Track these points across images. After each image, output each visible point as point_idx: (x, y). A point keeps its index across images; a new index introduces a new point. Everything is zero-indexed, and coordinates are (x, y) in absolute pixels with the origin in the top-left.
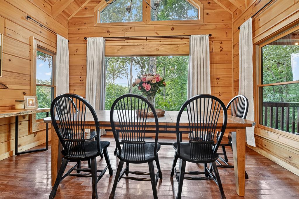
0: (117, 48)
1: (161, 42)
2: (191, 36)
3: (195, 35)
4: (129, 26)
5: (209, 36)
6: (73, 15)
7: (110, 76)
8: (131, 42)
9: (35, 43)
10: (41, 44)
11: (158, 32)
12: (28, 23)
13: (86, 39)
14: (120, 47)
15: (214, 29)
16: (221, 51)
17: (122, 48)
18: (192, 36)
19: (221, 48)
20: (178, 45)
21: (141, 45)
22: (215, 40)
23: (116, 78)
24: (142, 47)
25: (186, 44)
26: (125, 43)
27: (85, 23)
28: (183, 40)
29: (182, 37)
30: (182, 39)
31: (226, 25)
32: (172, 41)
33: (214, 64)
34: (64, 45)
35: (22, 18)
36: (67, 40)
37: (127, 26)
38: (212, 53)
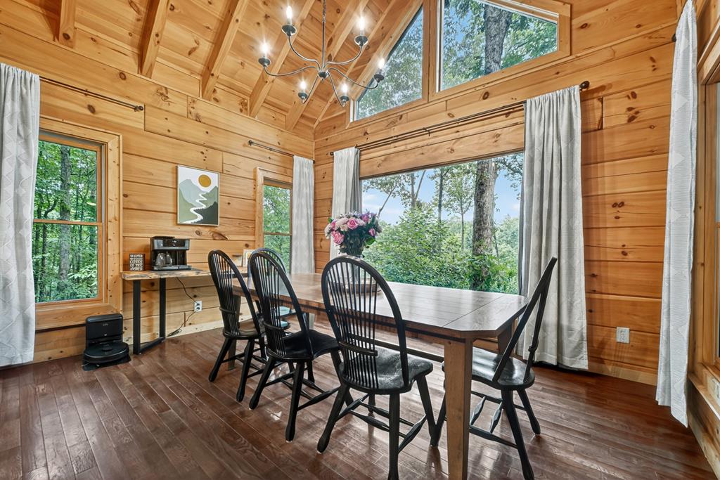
0: (379, 160)
1: (458, 132)
2: (525, 102)
3: (537, 98)
4: (398, 114)
5: (582, 87)
6: (320, 119)
7: (455, 205)
8: (400, 146)
9: (260, 176)
10: (270, 176)
11: (453, 112)
12: (252, 150)
13: (332, 154)
14: (383, 158)
15: (608, 61)
16: (631, 119)
17: (385, 160)
18: (528, 101)
19: (632, 112)
20: (498, 132)
21: (418, 147)
22: (611, 91)
23: (468, 209)
24: (420, 151)
25: (516, 124)
26: (390, 149)
27: (335, 128)
28: (511, 116)
29: (508, 111)
30: (507, 115)
31: (649, 36)
32: (483, 125)
33: (606, 164)
34: (306, 170)
35: (244, 145)
36: (311, 162)
37: (395, 115)
38: (598, 132)
